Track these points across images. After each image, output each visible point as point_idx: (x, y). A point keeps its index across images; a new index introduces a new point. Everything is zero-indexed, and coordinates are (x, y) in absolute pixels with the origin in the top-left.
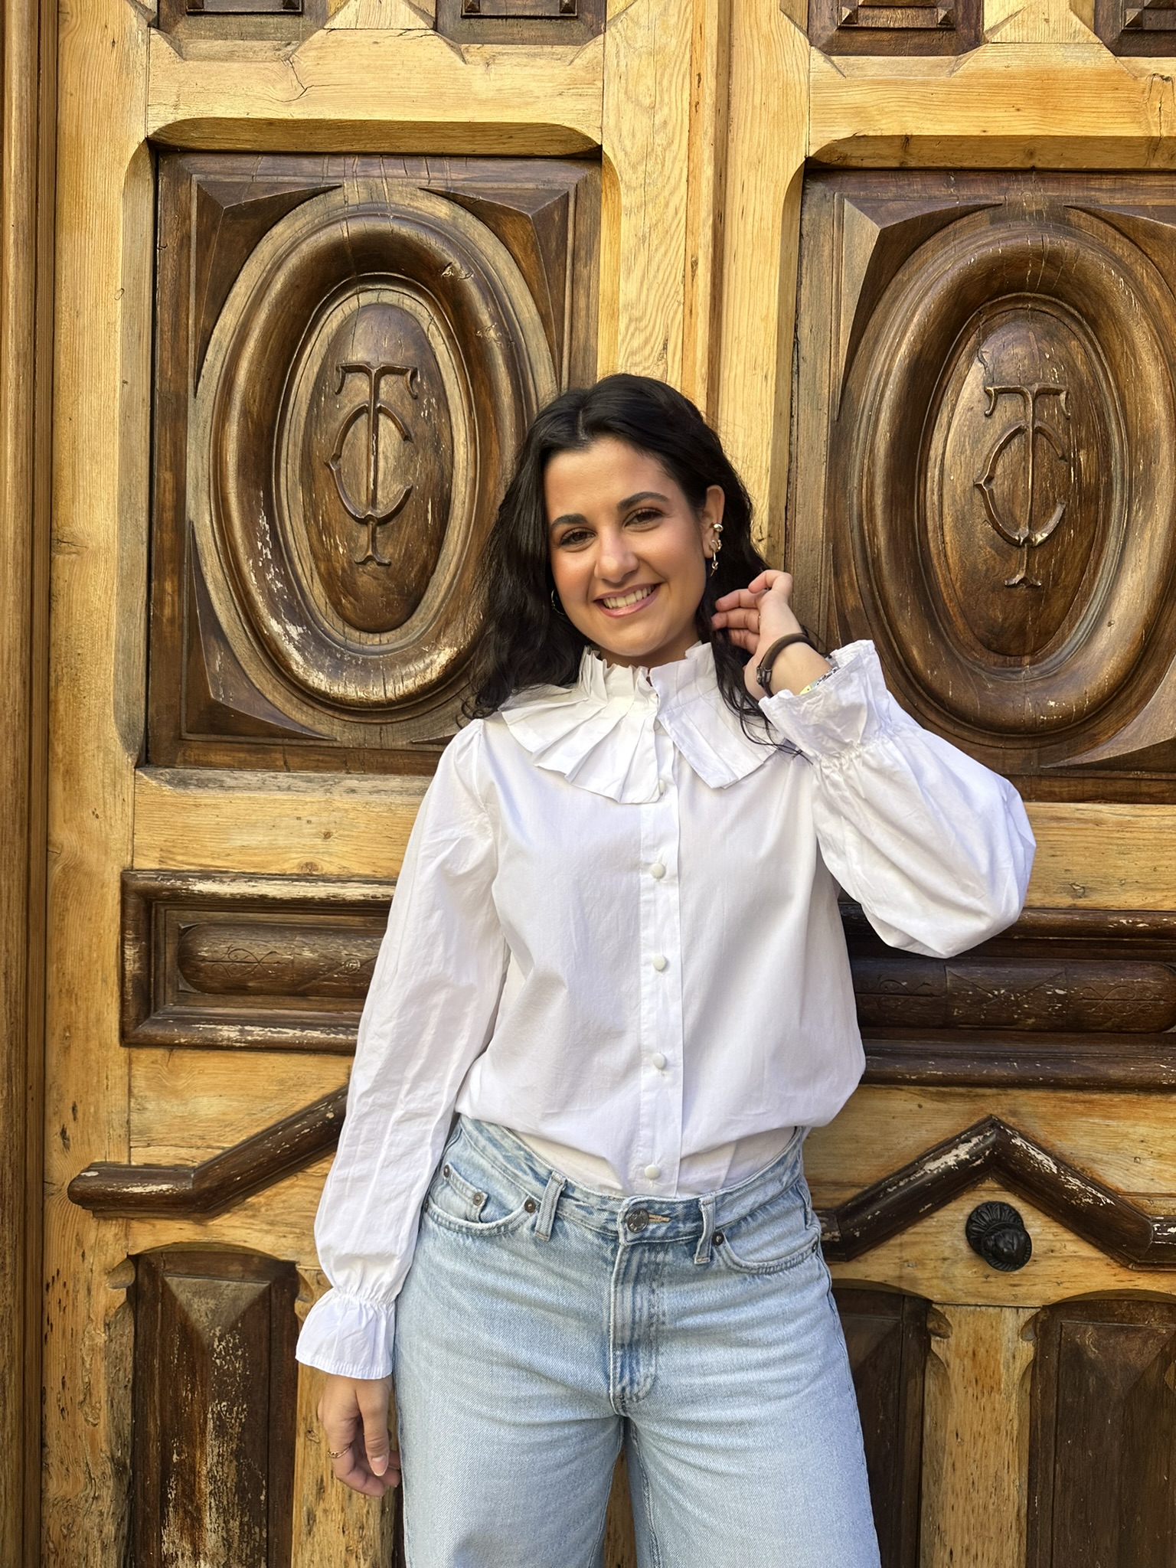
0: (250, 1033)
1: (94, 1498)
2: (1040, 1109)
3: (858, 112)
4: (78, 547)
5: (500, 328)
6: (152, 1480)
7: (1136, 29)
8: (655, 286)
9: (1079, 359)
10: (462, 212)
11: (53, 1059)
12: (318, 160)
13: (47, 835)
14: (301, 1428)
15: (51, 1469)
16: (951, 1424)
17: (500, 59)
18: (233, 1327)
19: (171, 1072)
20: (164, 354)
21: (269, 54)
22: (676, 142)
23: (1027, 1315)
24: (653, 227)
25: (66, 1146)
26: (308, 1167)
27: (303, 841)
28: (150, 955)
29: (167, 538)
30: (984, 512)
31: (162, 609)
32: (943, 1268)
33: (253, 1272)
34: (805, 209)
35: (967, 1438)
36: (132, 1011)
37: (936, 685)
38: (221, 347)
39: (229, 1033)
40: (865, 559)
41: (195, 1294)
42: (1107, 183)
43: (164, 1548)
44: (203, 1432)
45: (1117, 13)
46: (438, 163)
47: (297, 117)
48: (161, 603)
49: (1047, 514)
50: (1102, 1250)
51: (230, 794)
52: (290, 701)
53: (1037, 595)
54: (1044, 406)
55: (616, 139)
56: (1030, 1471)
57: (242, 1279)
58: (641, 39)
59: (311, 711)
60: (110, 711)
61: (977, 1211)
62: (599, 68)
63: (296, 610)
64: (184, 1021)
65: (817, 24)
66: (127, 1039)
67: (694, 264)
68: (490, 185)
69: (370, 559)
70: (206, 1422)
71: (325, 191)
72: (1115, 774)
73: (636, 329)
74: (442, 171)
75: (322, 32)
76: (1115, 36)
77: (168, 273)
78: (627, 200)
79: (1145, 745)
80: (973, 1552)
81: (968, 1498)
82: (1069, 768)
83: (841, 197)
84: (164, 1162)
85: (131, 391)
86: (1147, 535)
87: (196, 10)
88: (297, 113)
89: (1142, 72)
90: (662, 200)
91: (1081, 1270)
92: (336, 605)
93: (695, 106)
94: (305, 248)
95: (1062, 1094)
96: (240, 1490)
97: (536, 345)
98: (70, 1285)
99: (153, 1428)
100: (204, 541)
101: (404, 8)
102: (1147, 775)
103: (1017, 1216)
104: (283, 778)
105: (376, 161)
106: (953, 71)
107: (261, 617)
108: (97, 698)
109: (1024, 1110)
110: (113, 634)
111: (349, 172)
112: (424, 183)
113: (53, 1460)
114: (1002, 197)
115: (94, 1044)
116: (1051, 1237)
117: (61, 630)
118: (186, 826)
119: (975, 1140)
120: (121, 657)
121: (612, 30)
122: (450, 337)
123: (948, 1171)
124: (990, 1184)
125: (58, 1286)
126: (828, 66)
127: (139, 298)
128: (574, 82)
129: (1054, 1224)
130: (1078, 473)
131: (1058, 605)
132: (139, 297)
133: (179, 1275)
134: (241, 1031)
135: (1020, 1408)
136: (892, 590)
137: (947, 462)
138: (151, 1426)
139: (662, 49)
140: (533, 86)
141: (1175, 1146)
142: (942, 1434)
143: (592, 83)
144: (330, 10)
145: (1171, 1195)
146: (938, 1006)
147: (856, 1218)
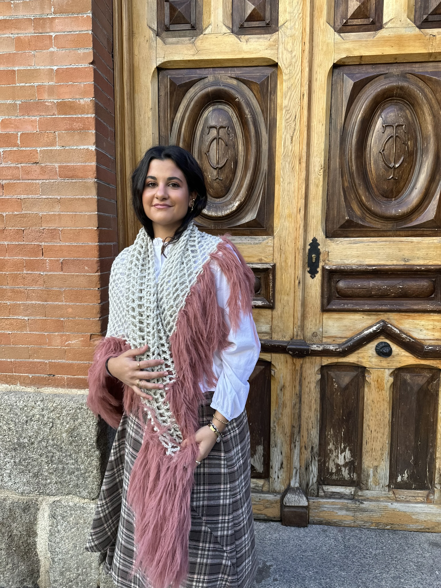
2: (395, 318)
3: (348, 50)
5: (251, 114)
7: (426, 21)
8: (293, 101)
9: (409, 115)
10: (240, 83)
12: (201, 70)
16: (371, 399)
17: (250, 40)
20: (162, 125)
21: (188, 41)
22: (298, 61)
23: (391, 371)
24: (292, 85)
30: (382, 160)
32: (369, 359)
34: (333, 77)
35: (375, 402)
37: (369, 206)
38: (177, 123)
40: (350, 173)
42: (417, 65)
45: (421, 16)
46: (233, 69)
47: (196, 59)
49: (399, 160)
50: (411, 354)
53: (396, 181)
54: (399, 129)
55: (282, 61)
56: (392, 412)
58: (288, 32)
59: (202, 220)
61: (378, 344)
62: (277, 41)
65: (336, 24)
67: (303, 95)
68: (248, 75)
69: (217, 178)
71: (203, 78)
72: (417, 229)
73: (288, 113)
74: (234, 71)
75: (202, 35)
76: (420, 23)
77: (162, 103)
78: (284, 78)
79: (425, 221)
80: (377, 431)
81: (376, 417)
82: (404, 228)
83: (343, 73)
85: (154, 136)
86: (427, 164)
87: (167, 29)
88: (196, 58)
89: (427, 34)
90: (294, 77)
91: (406, 359)
93: (303, 51)
94: (199, 95)
95: (401, 314)
97: (260, 119)
101: (224, 27)
102: (426, 229)
103: (389, 346)
105: (216, 69)
106: (374, 36)
109: (391, 318)
111: (209, 73)
112: (230, 75)
114: (388, 71)
116: (398, 351)
119: (378, 325)
121: (280, 30)
122: (237, 117)
123: (371, 333)
124: (382, 337)
126: (340, 37)
128: (270, 46)
129: (399, 347)
130: (408, 148)
131: (402, 184)
132: (155, 110)
135: (389, 395)
136: (357, 181)
137: (372, 146)
139: (294, 35)
140: (259, 47)
141: (432, 327)
142: (369, 401)
143: (275, 46)
144: (204, 28)
145: (430, 340)
146: (368, 291)
147: (346, 345)
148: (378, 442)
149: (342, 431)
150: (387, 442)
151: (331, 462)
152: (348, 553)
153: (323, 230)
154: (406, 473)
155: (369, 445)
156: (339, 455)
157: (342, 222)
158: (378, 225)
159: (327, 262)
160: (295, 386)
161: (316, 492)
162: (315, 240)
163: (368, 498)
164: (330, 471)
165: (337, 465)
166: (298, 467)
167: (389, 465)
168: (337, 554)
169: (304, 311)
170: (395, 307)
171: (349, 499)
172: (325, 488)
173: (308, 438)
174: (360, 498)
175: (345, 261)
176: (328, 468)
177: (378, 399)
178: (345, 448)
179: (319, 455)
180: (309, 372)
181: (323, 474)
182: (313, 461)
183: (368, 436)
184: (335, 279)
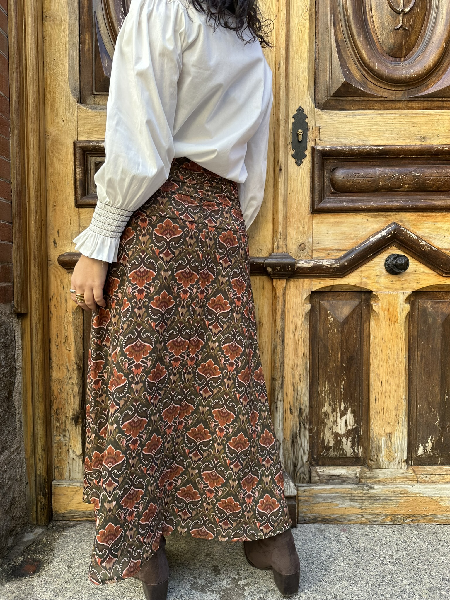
1: (70, 378)
2: (411, 219)
4: (53, 19)
11: (49, 213)
13: (45, 129)
15: (53, 368)
23: (407, 295)
25: (56, 246)
28: (86, 172)
29: (86, 18)
31: (85, 46)
32: (377, 279)
35: (387, 340)
37: (371, 65)
40: (345, 20)
48: (84, 43)
49: (409, 2)
50: (433, 270)
53: (406, 32)
56: (409, 356)
60: (67, 81)
61: (389, 257)
66: (78, 204)
72: (434, 99)
79: (445, 86)
80: (389, 382)
81: (387, 362)
82: (418, 97)
91: (427, 278)
95: (418, 214)
98: (59, 299)
102: (446, 99)
108: (62, 76)
109: (405, 220)
110: (67, 51)
113: (54, 365)
115: (65, 208)
116: (415, 266)
117: (48, 50)
119: (388, 229)
120: (70, 61)
123: (379, 240)
124: (393, 247)
125: (54, 299)
129: (416, 261)
131: (414, 37)
135: (405, 329)
142: (377, 340)
146: (374, 181)
147: (345, 260)
148: (392, 398)
149: (341, 383)
150: (404, 397)
151: (327, 431)
152: (358, 559)
153: (311, 97)
154: (429, 441)
155: (379, 403)
156: (339, 419)
157: (336, 86)
158: (384, 92)
159: (317, 141)
160: (275, 321)
161: (307, 475)
162: (300, 110)
163: (379, 481)
164: (326, 443)
165: (336, 435)
166: (281, 441)
167: (406, 430)
168: (343, 561)
169: (287, 213)
170: (411, 203)
171: (353, 484)
172: (320, 470)
173: (294, 396)
174: (369, 481)
175: (342, 140)
176: (323, 441)
177: (390, 336)
178: (346, 409)
179: (311, 423)
180: (293, 300)
181: (316, 451)
182: (303, 430)
183: (377, 389)
184: (329, 167)
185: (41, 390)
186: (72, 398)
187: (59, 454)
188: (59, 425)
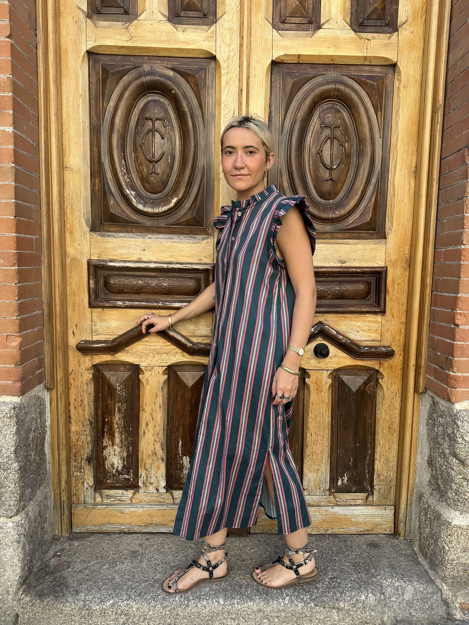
0: (126, 303)
1: (85, 431)
2: (334, 319)
3: (286, 48)
4: (71, 169)
5: (188, 108)
6: (101, 426)
7: (361, 25)
8: (231, 96)
9: (346, 117)
10: (177, 74)
11: (69, 312)
12: (135, 58)
13: (65, 250)
14: (141, 409)
15: (72, 423)
16: (311, 401)
17: (187, 30)
18: (122, 383)
19: (103, 315)
20: (93, 114)
21: (121, 26)
22: (236, 55)
23: (329, 372)
24: (230, 79)
25: (74, 336)
26: (142, 339)
27: (137, 252)
28: (96, 283)
29: (96, 167)
30: (320, 160)
31: (95, 187)
32: (308, 360)
33: (127, 369)
34: (272, 74)
35: (315, 404)
36: (93, 297)
38: (110, 112)
39: (120, 303)
40: (288, 173)
41: (111, 375)
42: (354, 68)
43: (104, 444)
44: (115, 411)
45: (357, 20)
46: (170, 59)
48: (95, 185)
49: (336, 161)
50: (348, 355)
51: (117, 239)
52: (132, 213)
53: (334, 183)
54: (336, 131)
55: (220, 54)
56: (332, 414)
57: (124, 371)
58: (227, 25)
59: (138, 216)
60: (82, 215)
61: (317, 346)
62: (214, 33)
63: (133, 188)
64: (107, 301)
65: (275, 21)
66: (91, 306)
67: (242, 90)
68: (184, 66)
69: (153, 172)
70: (115, 409)
71: (138, 67)
72: (353, 231)
73: (226, 108)
74: (171, 62)
75: (136, 21)
76: (356, 27)
77: (93, 90)
78: (223, 71)
79: (361, 223)
80: (317, 434)
81: (315, 420)
82: (341, 230)
83: (282, 71)
84: (102, 339)
85: (84, 124)
86: (363, 166)
87: (99, 13)
88: (129, 44)
89: (362, 38)
90: (232, 72)
91: (344, 360)
92: (144, 186)
93: (241, 45)
94: (133, 84)
95: (338, 315)
96: (125, 427)
97: (198, 112)
98: (76, 374)
99: (100, 413)
100: (106, 167)
101: (160, 14)
102: (362, 232)
103: (326, 347)
104: (131, 235)
105: (152, 58)
106: (312, 36)
107: (124, 189)
108: (78, 212)
109: (329, 319)
110: (82, 194)
111: (145, 62)
112: (166, 65)
113: (73, 421)
114: (325, 72)
115: (81, 308)
117: (67, 193)
118: (105, 248)
119: (316, 327)
120: (84, 200)
121: (218, 22)
122: (174, 109)
124: (320, 339)
125: (73, 374)
126: (277, 34)
127: (85, 97)
128: (208, 37)
130: (345, 149)
131: (340, 186)
133: (106, 371)
134: (123, 303)
135: (328, 396)
136: (296, 181)
137: (311, 146)
138: (99, 413)
139: (232, 28)
140: (196, 38)
141: (369, 328)
143: (213, 37)
144: (138, 14)
145: (366, 341)
148: (318, 445)
150: (328, 444)
154: (346, 476)
155: (309, 449)
167: (329, 468)
170: (332, 309)
177: (317, 401)
183: (308, 438)
185: (64, 441)
186: (86, 445)
187: (77, 485)
188: (76, 464)
